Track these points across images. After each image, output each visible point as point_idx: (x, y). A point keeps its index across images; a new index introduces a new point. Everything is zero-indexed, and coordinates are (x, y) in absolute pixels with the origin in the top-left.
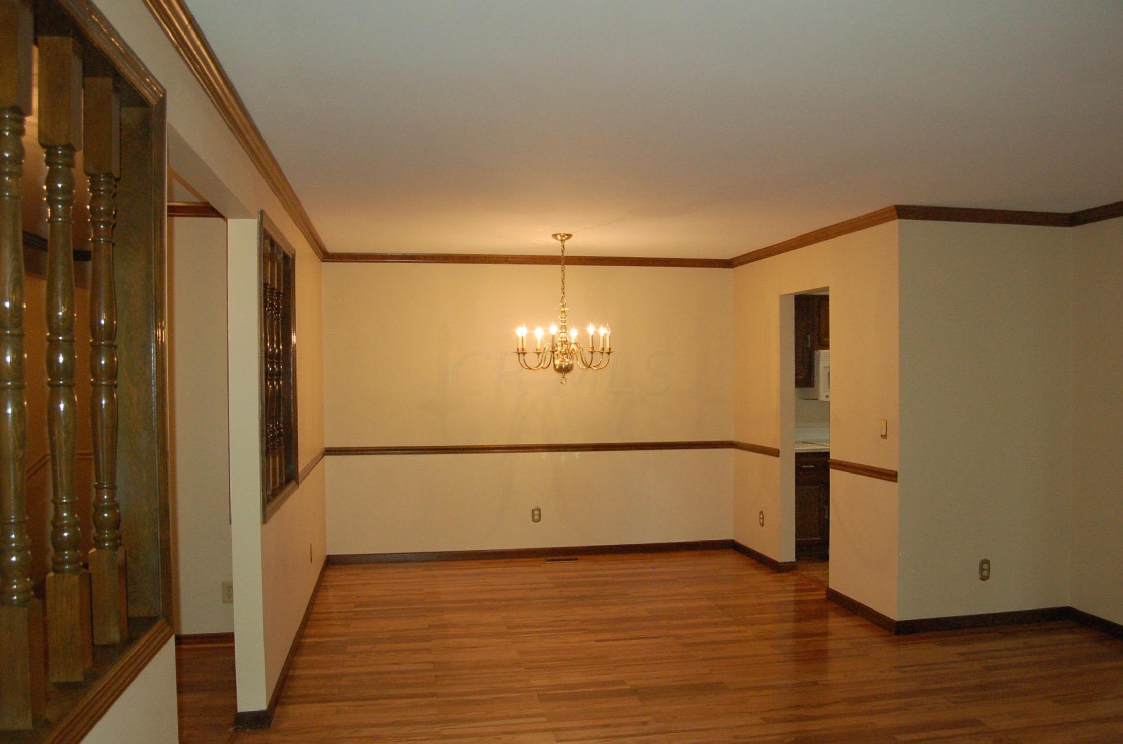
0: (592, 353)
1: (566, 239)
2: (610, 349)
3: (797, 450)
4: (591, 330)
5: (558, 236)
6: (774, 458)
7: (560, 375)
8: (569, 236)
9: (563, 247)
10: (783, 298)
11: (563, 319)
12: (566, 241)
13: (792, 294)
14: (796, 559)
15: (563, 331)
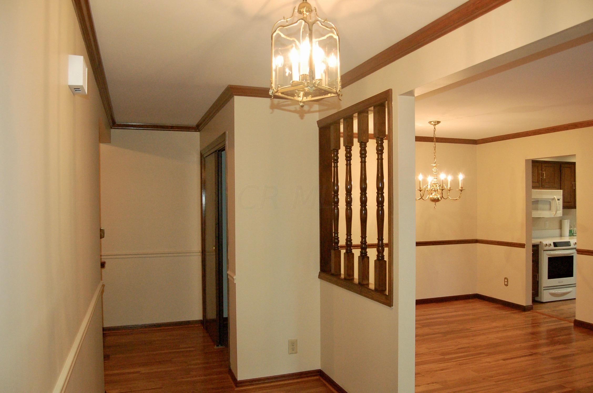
0: (442, 190)
1: (437, 124)
2: (462, 188)
3: (533, 243)
4: (442, 176)
5: (432, 123)
6: (523, 249)
7: (434, 203)
8: (439, 122)
9: (435, 128)
10: (527, 161)
11: (436, 171)
12: (436, 125)
13: (531, 159)
14: (532, 303)
15: (435, 178)
